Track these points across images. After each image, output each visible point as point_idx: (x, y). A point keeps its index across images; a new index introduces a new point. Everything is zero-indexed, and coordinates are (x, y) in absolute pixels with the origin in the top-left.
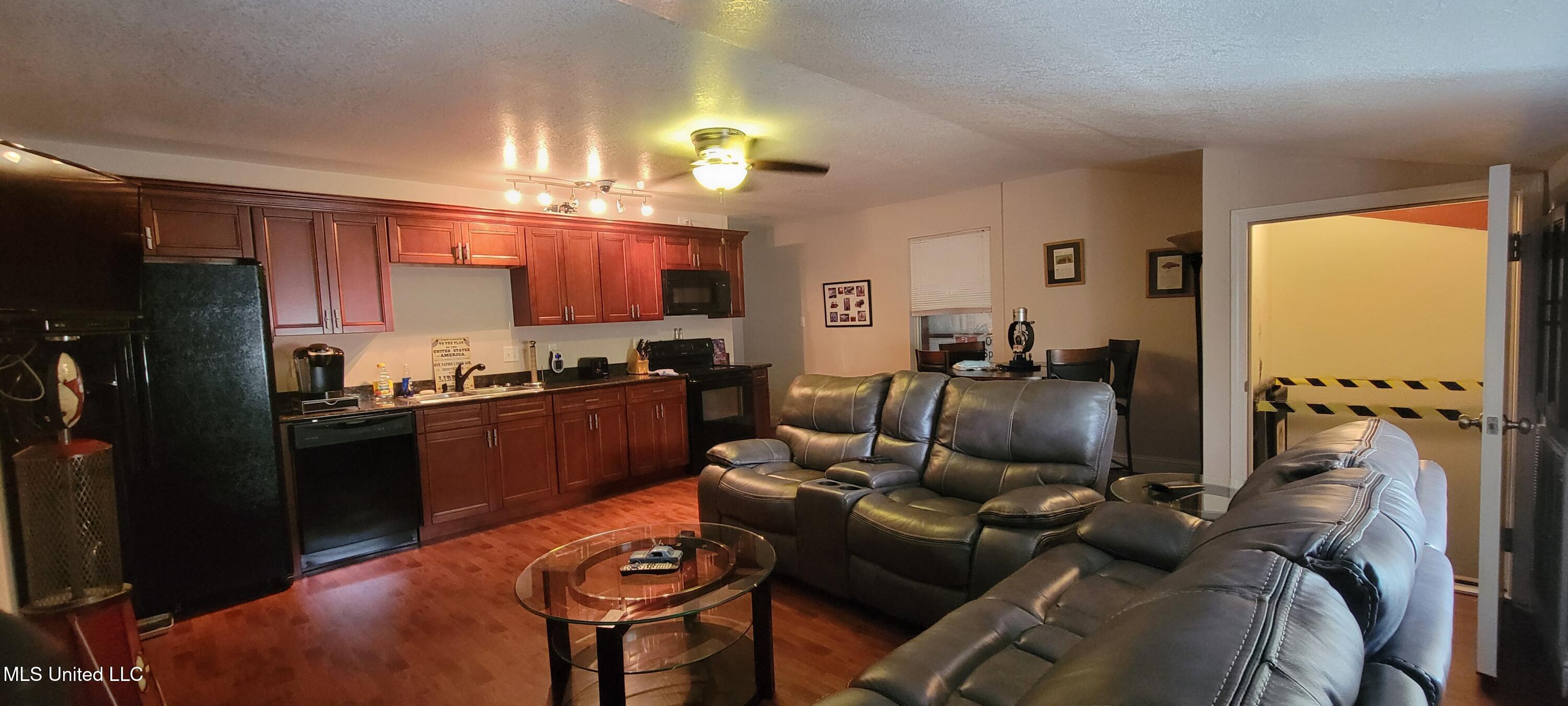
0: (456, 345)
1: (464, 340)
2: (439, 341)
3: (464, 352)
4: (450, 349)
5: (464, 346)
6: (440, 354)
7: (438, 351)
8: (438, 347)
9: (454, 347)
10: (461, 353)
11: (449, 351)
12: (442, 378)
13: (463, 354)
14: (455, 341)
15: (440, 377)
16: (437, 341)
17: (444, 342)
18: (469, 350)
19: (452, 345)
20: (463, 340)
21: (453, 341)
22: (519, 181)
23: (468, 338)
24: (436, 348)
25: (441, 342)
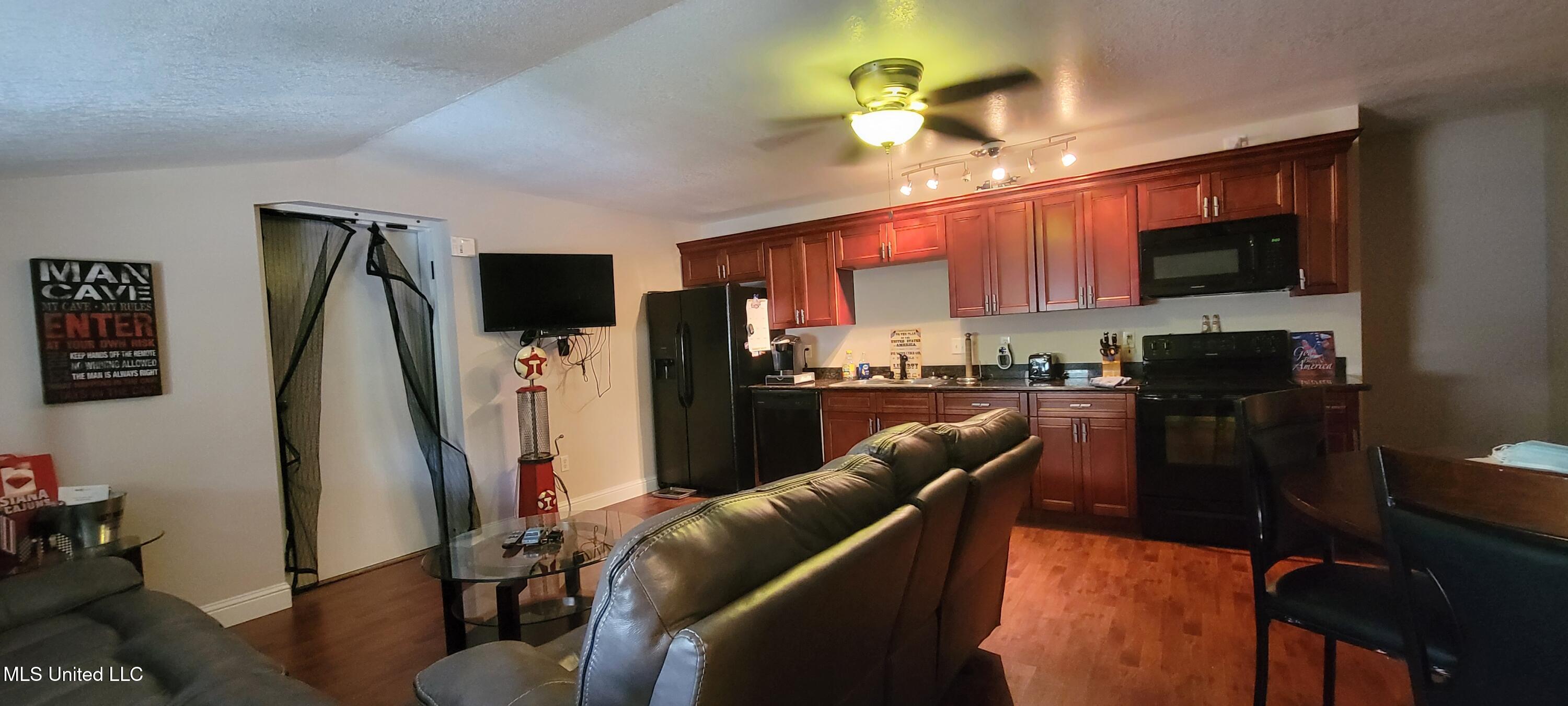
0: (910, 336)
1: (917, 331)
2: (896, 332)
3: (916, 343)
4: (904, 339)
5: (916, 337)
6: (896, 344)
7: (895, 341)
8: (896, 338)
9: (907, 338)
10: (913, 343)
11: (903, 341)
12: (896, 366)
13: (914, 345)
14: (909, 332)
15: (894, 365)
16: (895, 332)
17: (900, 333)
18: (920, 340)
19: (906, 336)
20: (915, 331)
21: (907, 332)
22: (912, 172)
23: (920, 329)
24: (894, 339)
25: (898, 333)
